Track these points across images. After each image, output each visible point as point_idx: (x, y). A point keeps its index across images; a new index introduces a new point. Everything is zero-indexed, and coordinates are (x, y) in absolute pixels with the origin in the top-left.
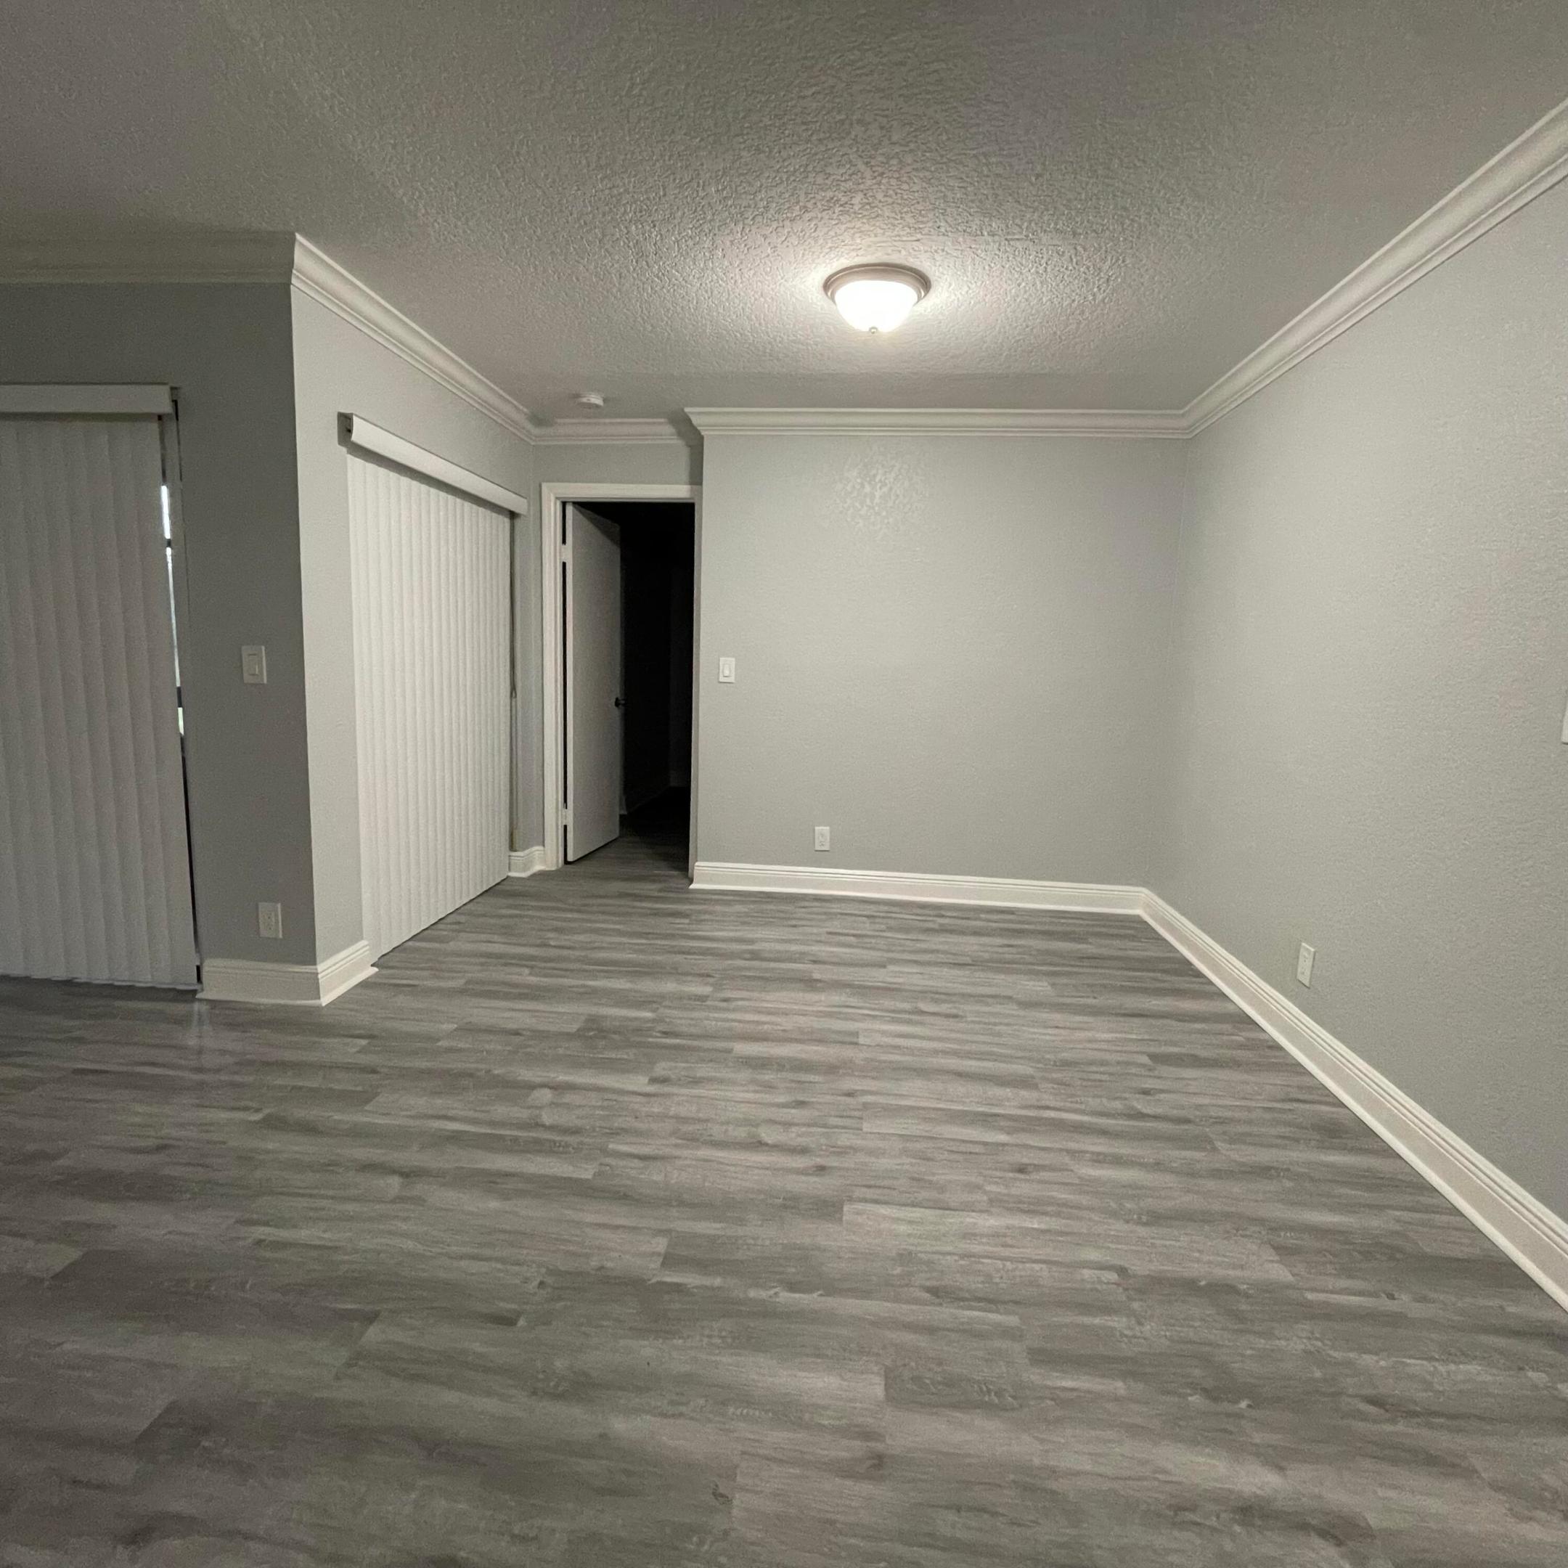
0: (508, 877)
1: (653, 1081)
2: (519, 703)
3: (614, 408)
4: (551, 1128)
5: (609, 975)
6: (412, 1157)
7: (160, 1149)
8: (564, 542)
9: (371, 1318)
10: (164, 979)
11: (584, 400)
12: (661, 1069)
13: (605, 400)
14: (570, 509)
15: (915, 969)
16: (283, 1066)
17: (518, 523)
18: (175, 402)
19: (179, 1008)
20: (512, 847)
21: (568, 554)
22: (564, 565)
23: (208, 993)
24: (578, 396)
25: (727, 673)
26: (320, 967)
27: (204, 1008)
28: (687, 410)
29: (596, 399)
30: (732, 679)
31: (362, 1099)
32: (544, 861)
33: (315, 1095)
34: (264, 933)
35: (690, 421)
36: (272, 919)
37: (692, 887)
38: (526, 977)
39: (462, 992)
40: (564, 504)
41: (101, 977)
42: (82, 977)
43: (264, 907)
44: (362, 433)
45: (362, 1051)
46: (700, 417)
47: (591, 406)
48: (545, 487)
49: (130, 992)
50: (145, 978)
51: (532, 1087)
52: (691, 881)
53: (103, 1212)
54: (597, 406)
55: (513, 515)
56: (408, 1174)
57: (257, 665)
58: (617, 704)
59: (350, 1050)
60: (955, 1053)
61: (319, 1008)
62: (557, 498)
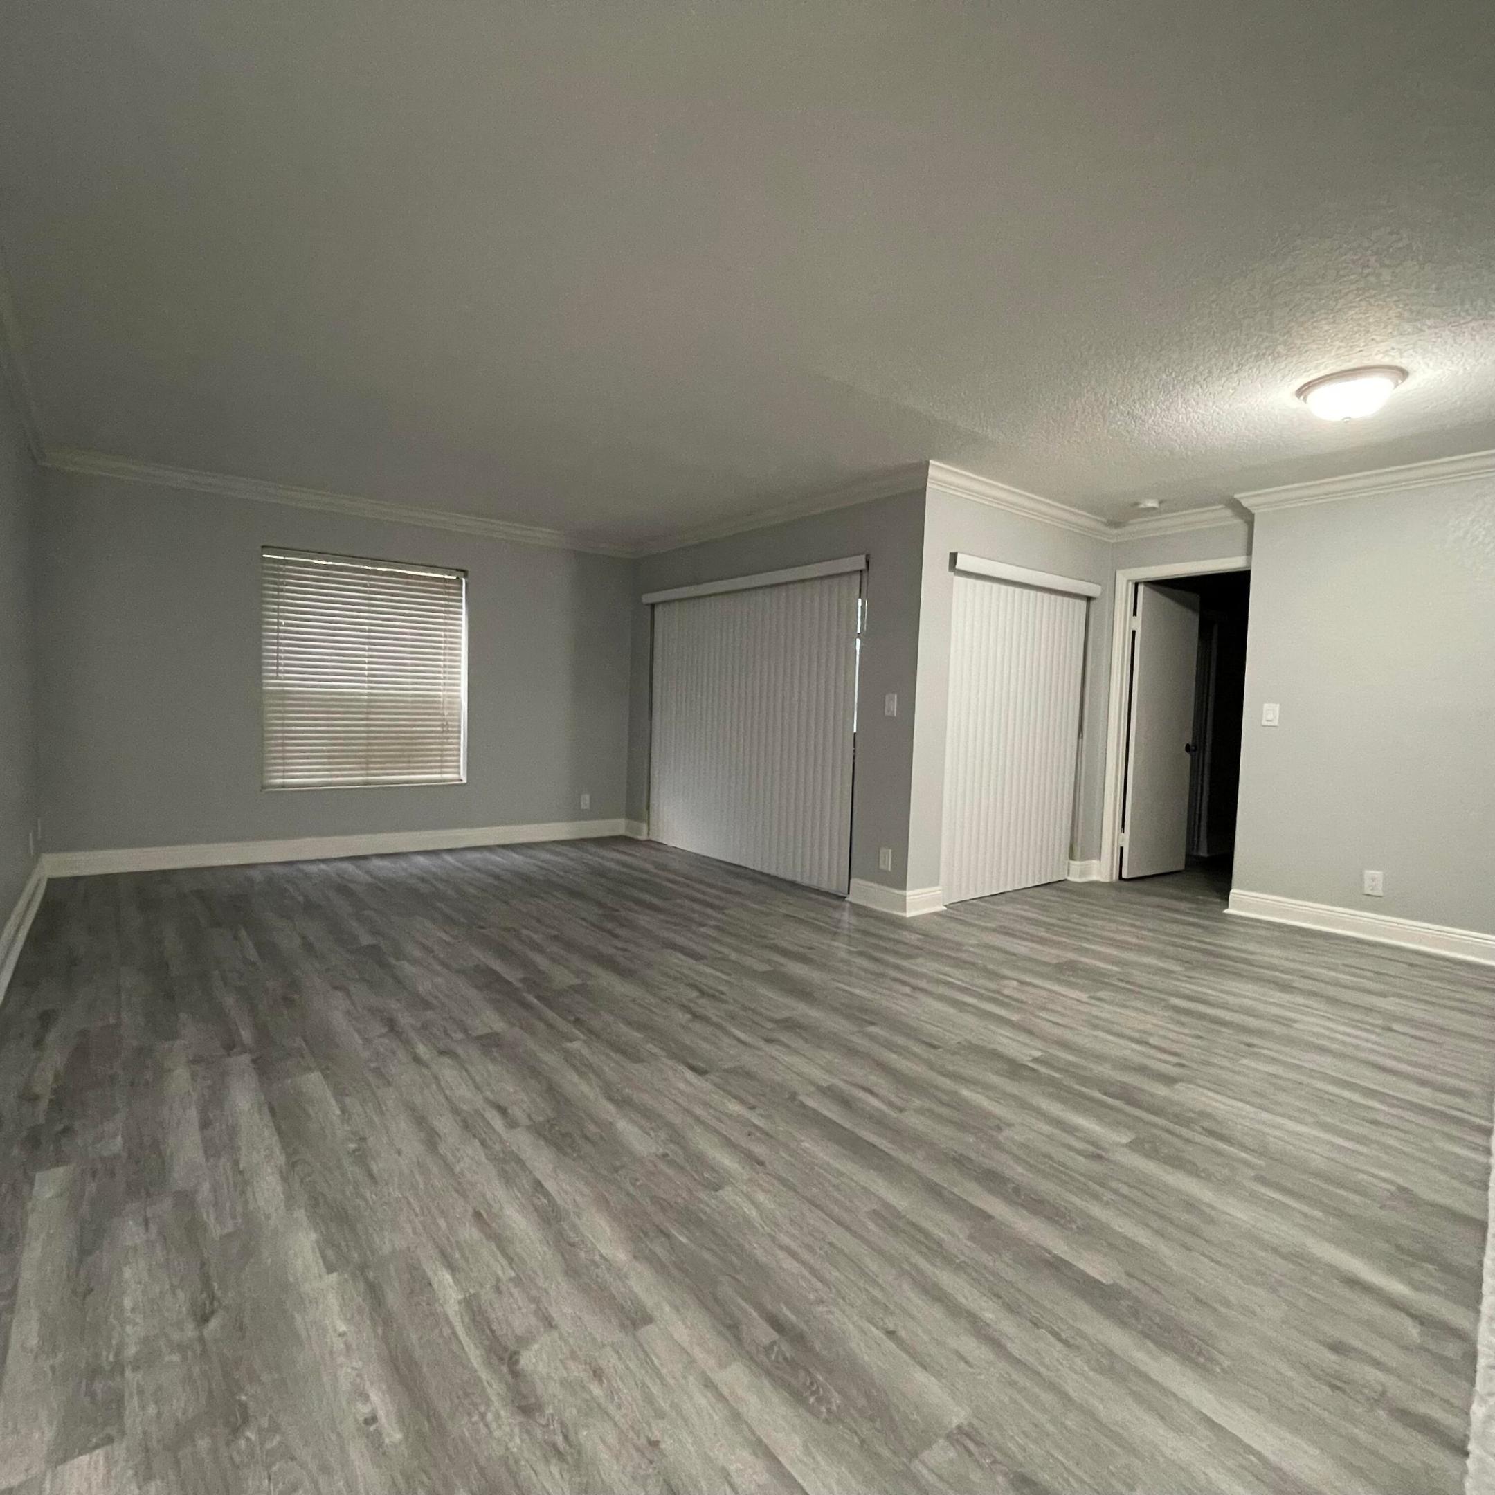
0: (1066, 880)
1: (1090, 997)
2: (1085, 743)
3: (1169, 505)
4: (1007, 996)
5: (1103, 944)
6: (923, 984)
7: (810, 948)
8: (1135, 614)
9: (872, 1024)
10: (833, 888)
11: (1142, 506)
12: (1100, 994)
13: (1161, 503)
14: (1141, 588)
15: (1422, 1006)
16: (873, 935)
17: (1093, 603)
18: (868, 562)
19: (836, 902)
20: (1072, 857)
21: (1137, 623)
22: (1134, 632)
23: (849, 898)
24: (1137, 504)
25: (1270, 717)
26: (908, 893)
27: (848, 905)
28: (1237, 496)
29: (1151, 504)
30: (1276, 723)
31: (908, 957)
32: (1100, 873)
33: (886, 950)
34: (882, 867)
35: (1240, 504)
36: (886, 861)
37: (1225, 911)
38: (1042, 933)
39: (994, 930)
40: (1136, 585)
41: (806, 882)
42: (798, 880)
43: (883, 850)
44: (963, 563)
45: (919, 940)
46: (1247, 499)
47: (1149, 509)
48: (1119, 574)
49: (818, 892)
50: (824, 886)
51: (1005, 977)
52: (1227, 906)
53: (782, 960)
54: (1154, 508)
55: (1089, 599)
56: (914, 988)
57: (892, 706)
58: (1188, 748)
59: (912, 938)
60: (1395, 1058)
61: (903, 918)
62: (1129, 581)
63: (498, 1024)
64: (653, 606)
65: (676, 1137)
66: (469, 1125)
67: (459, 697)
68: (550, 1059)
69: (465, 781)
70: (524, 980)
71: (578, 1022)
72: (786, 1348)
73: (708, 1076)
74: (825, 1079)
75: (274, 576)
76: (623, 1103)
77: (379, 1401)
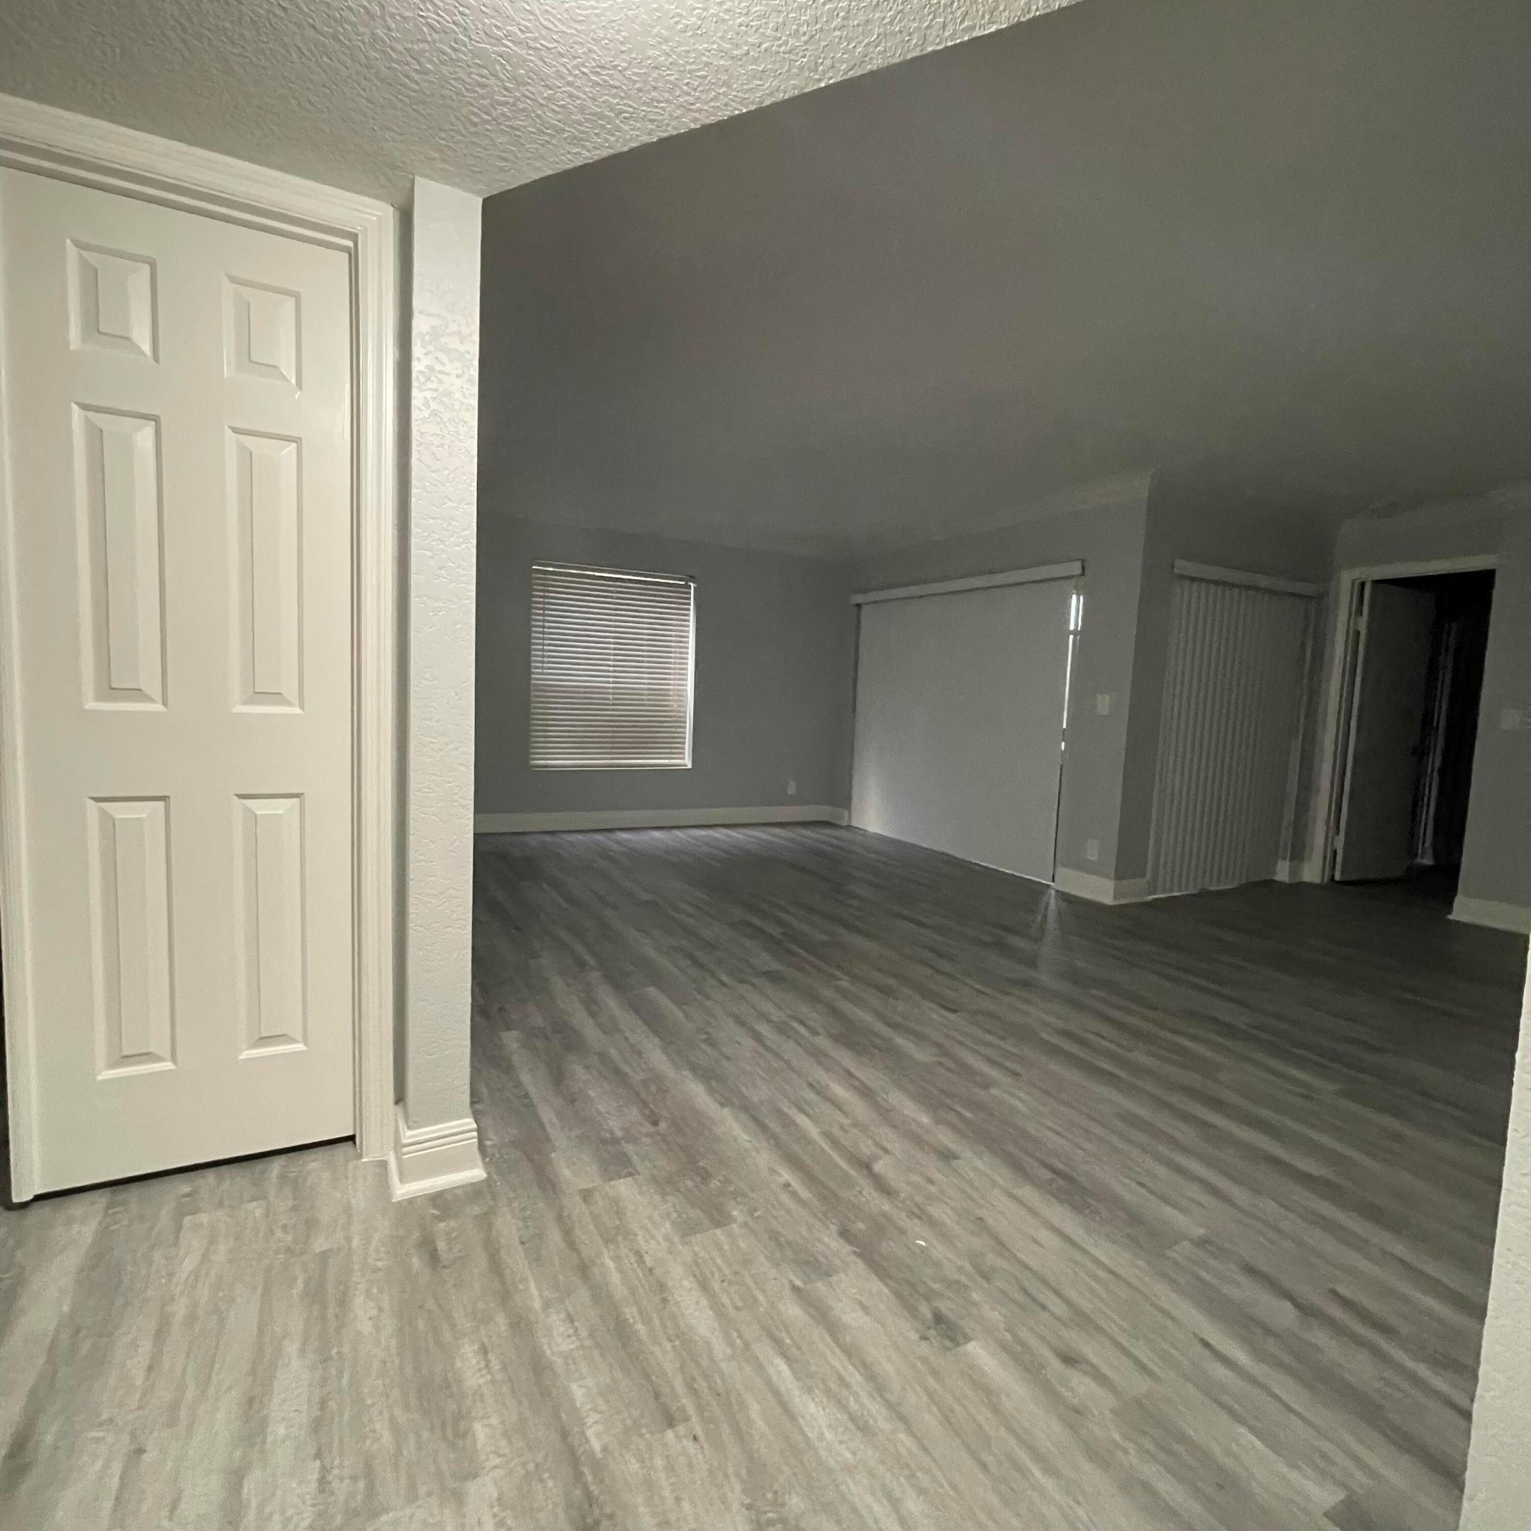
14: (1368, 588)
23: (1054, 886)
27: (1053, 891)
32: (1311, 875)
34: (1089, 857)
36: (1094, 852)
37: (1450, 917)
40: (1363, 585)
43: (1090, 842)
52: (1450, 912)
63: (775, 966)
64: (859, 606)
65: (945, 1053)
66: (782, 1029)
67: (686, 691)
68: (828, 993)
69: (690, 766)
70: (784, 934)
71: (839, 967)
72: (1061, 1182)
73: (959, 1014)
74: (1061, 1024)
75: (542, 585)
76: (895, 1026)
77: (786, 1175)
